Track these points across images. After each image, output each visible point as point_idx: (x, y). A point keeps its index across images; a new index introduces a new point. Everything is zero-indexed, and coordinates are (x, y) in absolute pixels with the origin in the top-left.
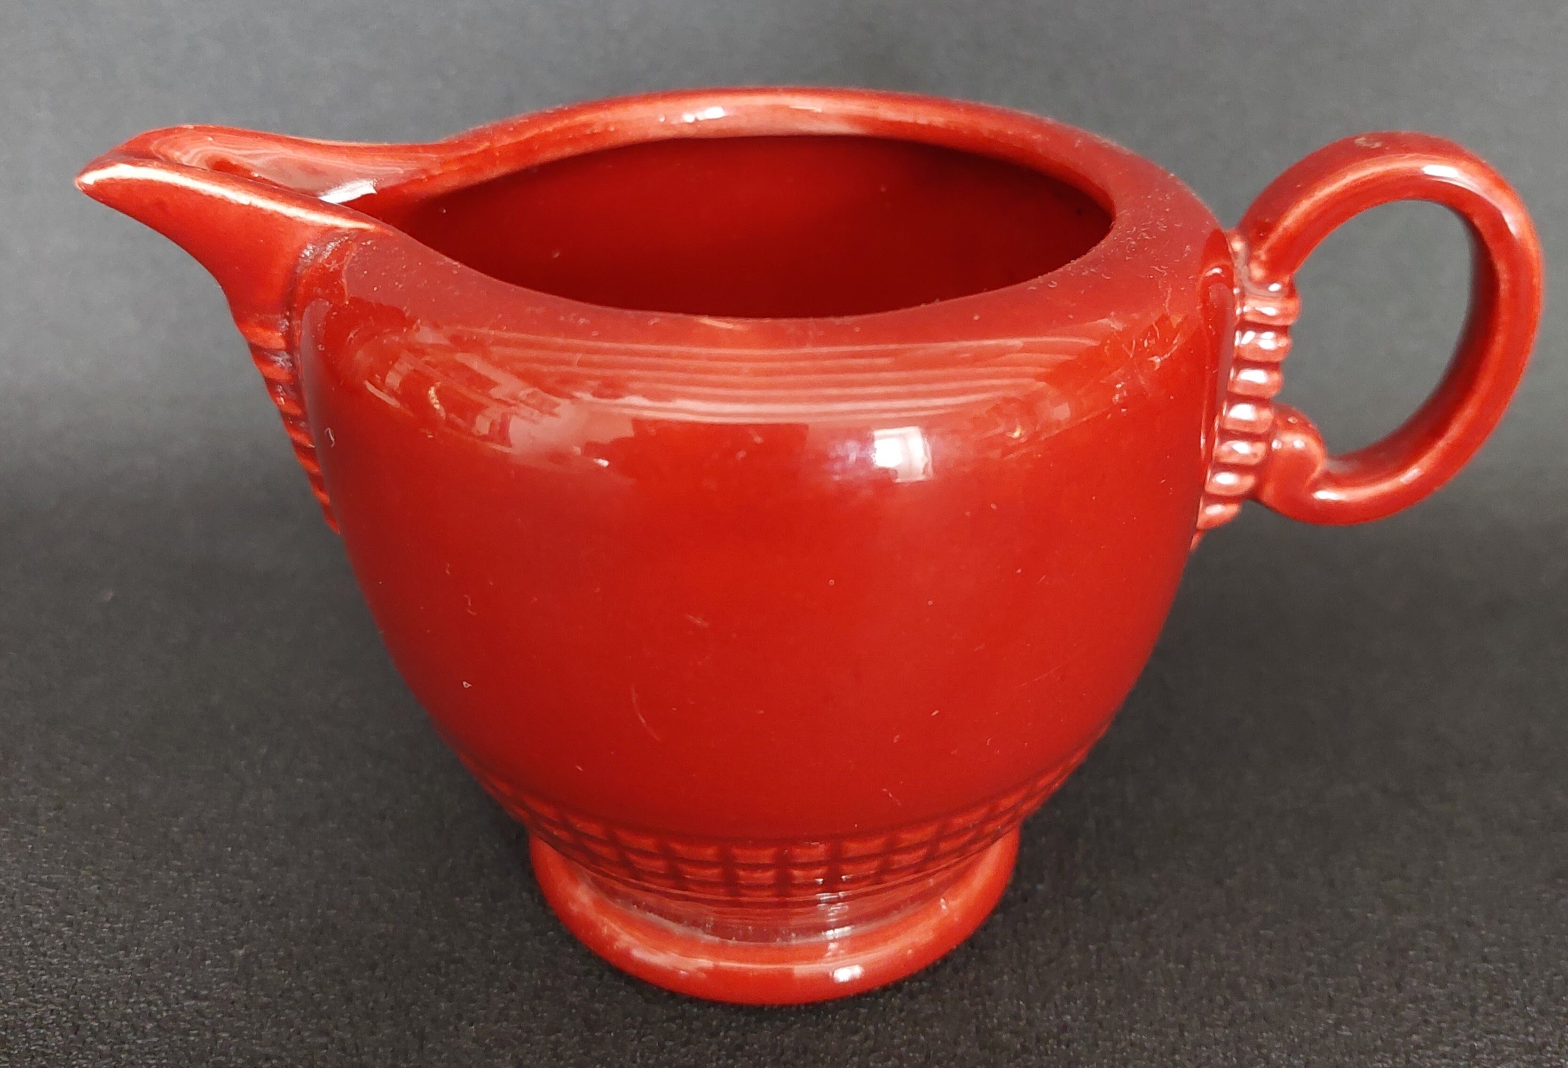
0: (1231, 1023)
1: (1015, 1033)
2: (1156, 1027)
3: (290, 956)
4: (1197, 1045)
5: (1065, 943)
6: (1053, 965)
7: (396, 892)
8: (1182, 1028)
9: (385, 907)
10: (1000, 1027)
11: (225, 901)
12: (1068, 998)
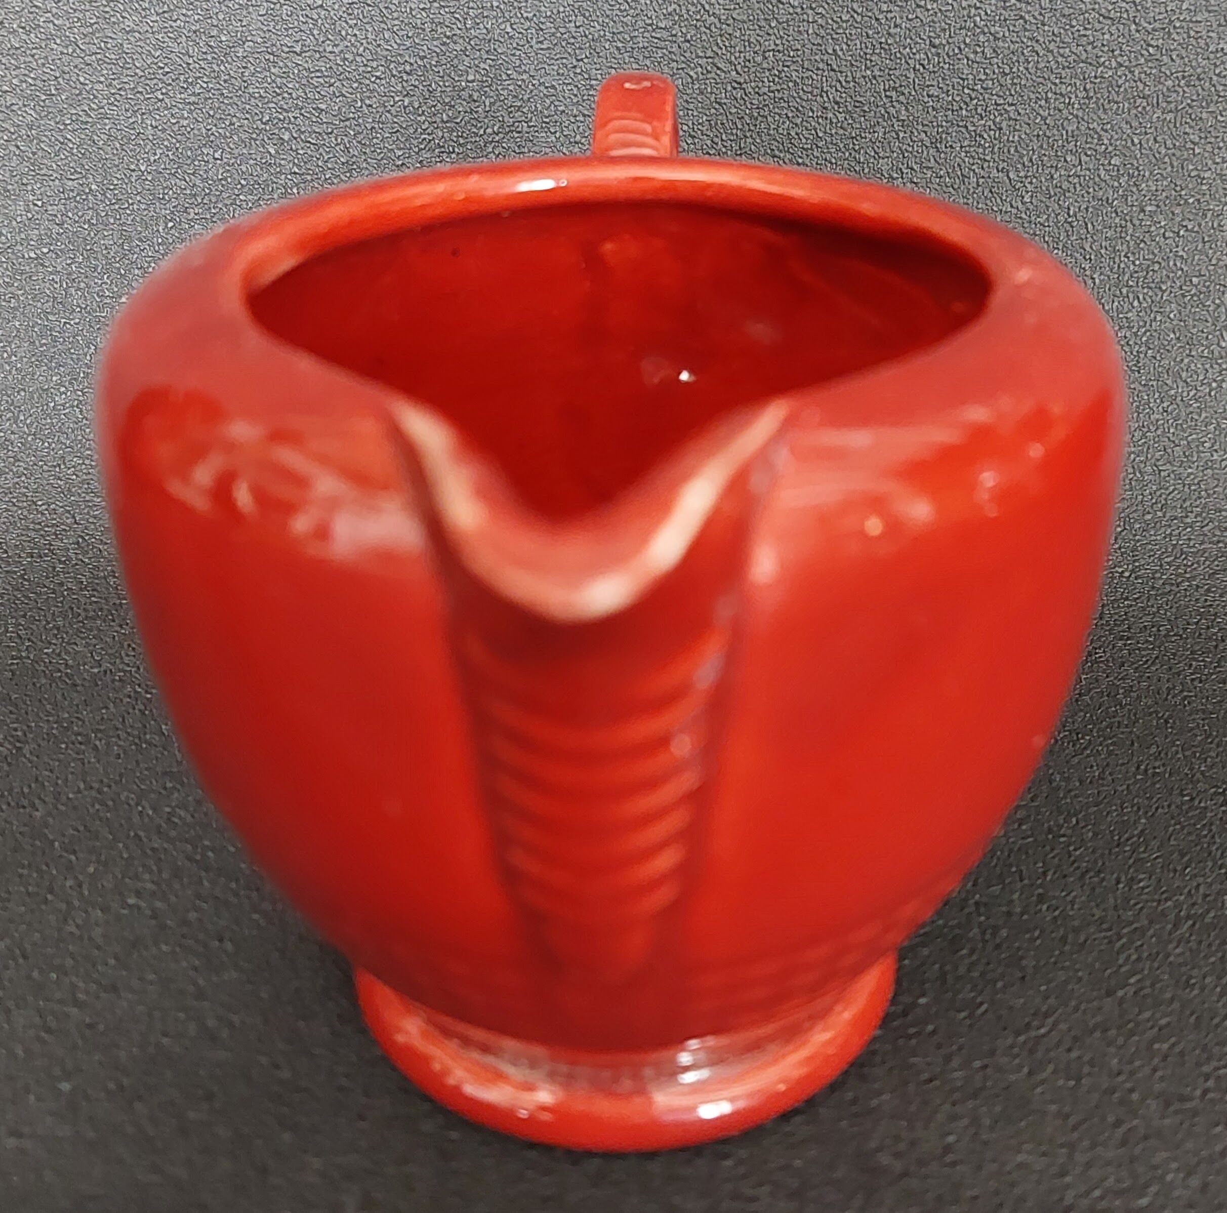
0: (1124, 1143)
1: (897, 1155)
2: (1044, 1148)
3: (121, 1088)
4: (1088, 1165)
5: (948, 1058)
6: (937, 1083)
7: (236, 1019)
8: (1072, 1147)
9: (225, 1033)
10: (879, 1149)
11: (49, 1031)
12: (954, 1118)
